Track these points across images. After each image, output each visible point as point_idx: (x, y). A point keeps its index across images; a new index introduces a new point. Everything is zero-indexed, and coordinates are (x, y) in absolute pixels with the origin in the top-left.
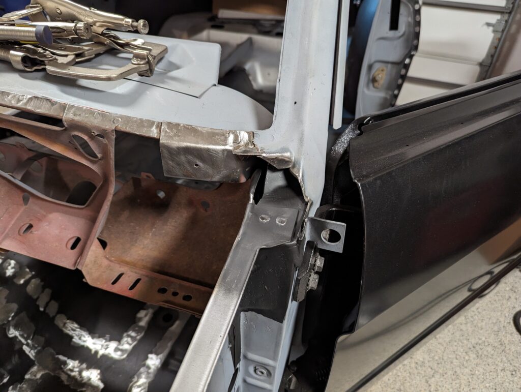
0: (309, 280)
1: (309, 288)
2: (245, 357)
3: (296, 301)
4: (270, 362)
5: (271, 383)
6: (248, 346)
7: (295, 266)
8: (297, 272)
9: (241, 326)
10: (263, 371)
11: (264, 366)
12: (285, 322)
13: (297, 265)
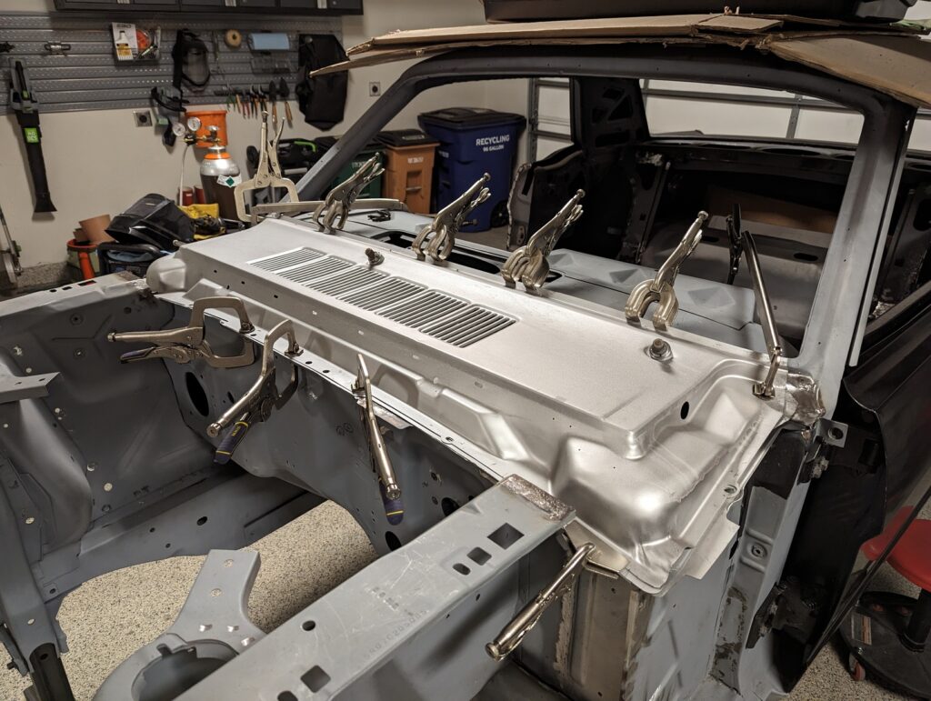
0: (813, 470)
1: (814, 476)
2: (747, 533)
5: (765, 565)
6: (751, 520)
8: (806, 456)
11: (762, 543)
12: (789, 498)
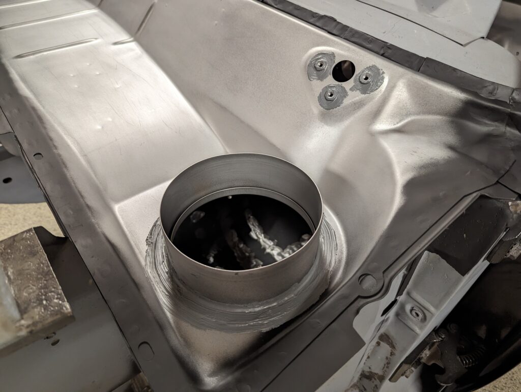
0: (512, 247)
1: (508, 256)
2: (409, 293)
3: (489, 261)
4: (432, 309)
5: (421, 328)
6: (416, 285)
7: (507, 225)
8: (505, 233)
9: (419, 264)
10: (419, 314)
11: (423, 309)
12: (467, 276)
13: (509, 226)
